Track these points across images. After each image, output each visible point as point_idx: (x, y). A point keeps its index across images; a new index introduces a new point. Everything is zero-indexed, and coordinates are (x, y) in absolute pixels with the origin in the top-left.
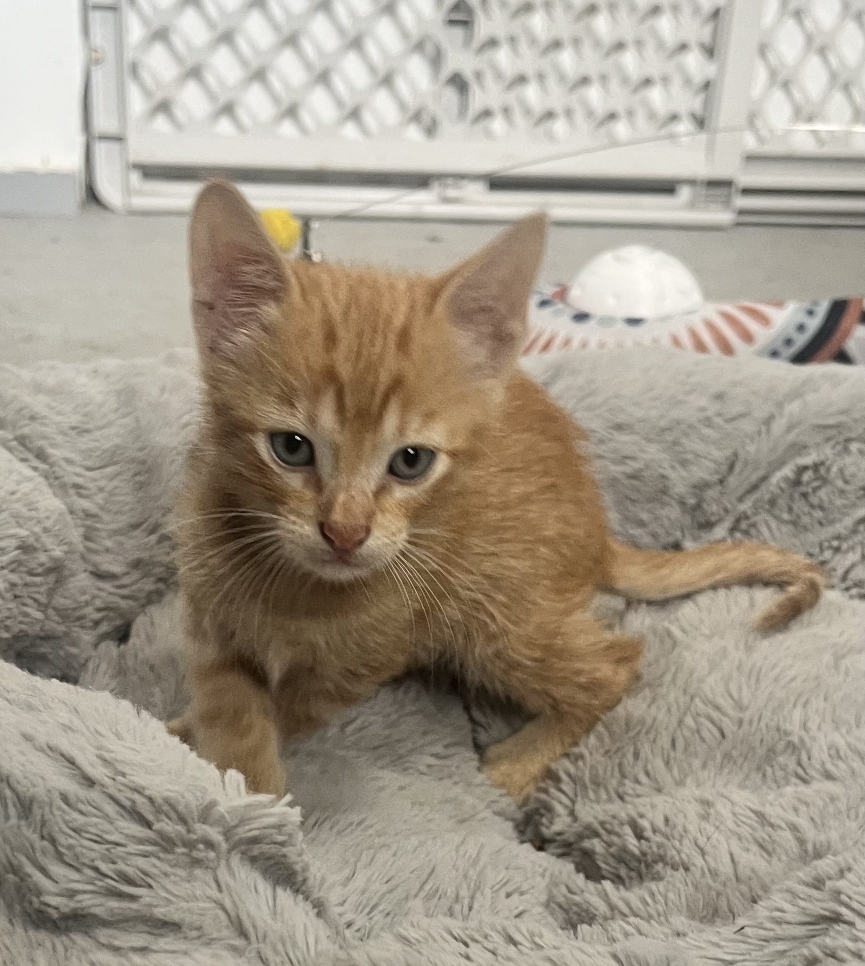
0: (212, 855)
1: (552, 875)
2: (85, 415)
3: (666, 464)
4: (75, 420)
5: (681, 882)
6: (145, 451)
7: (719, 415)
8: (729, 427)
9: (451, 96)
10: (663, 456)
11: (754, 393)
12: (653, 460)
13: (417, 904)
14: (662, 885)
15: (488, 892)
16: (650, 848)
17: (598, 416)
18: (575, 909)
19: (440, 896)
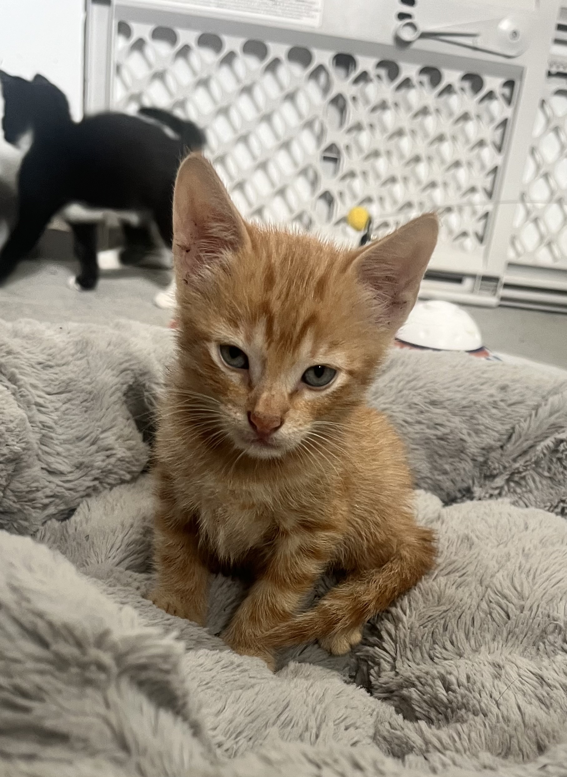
0: (102, 676)
1: (378, 713)
2: (50, 355)
3: (465, 431)
4: (42, 358)
5: (480, 725)
6: (93, 385)
7: (502, 401)
8: (509, 410)
9: (322, 205)
10: (464, 426)
11: (527, 388)
12: (456, 428)
13: (274, 731)
14: (465, 726)
15: (331, 724)
16: (456, 697)
17: (420, 394)
18: (396, 741)
19: (293, 725)
